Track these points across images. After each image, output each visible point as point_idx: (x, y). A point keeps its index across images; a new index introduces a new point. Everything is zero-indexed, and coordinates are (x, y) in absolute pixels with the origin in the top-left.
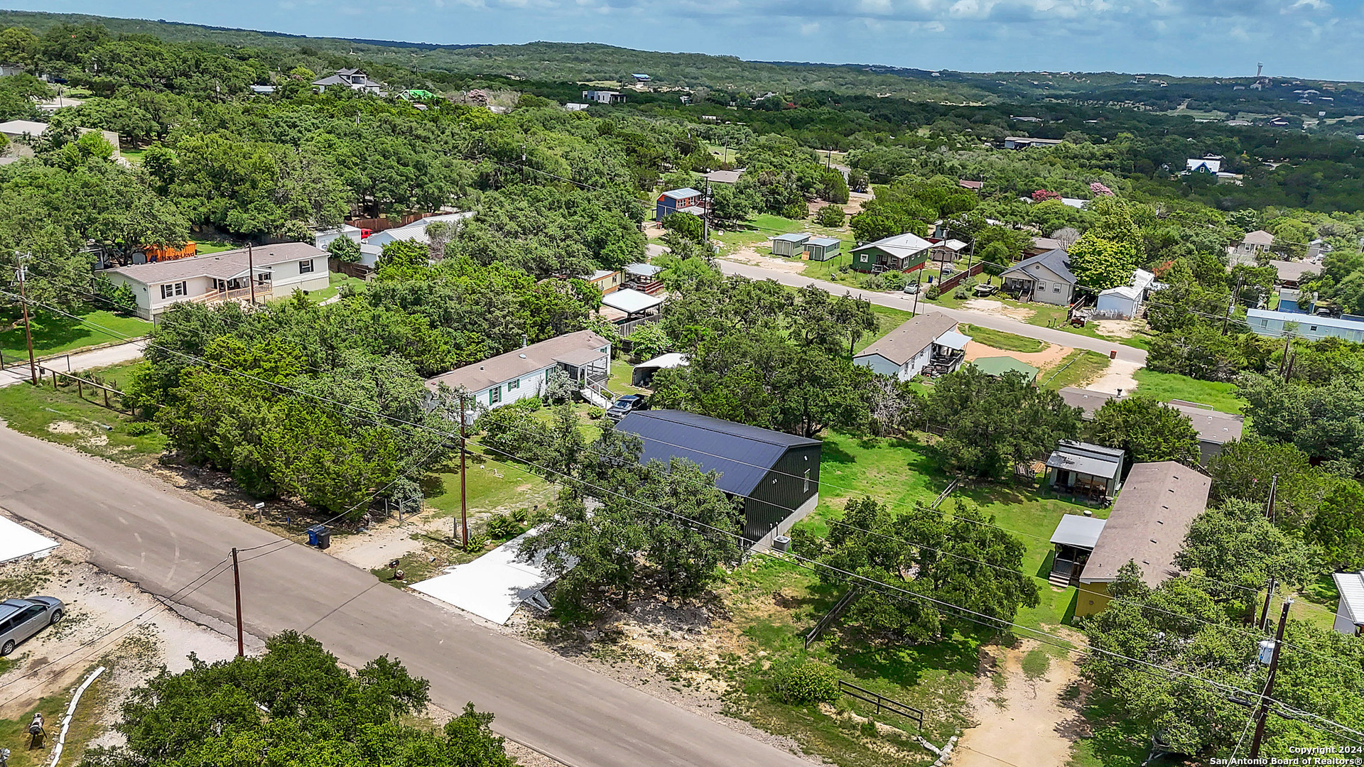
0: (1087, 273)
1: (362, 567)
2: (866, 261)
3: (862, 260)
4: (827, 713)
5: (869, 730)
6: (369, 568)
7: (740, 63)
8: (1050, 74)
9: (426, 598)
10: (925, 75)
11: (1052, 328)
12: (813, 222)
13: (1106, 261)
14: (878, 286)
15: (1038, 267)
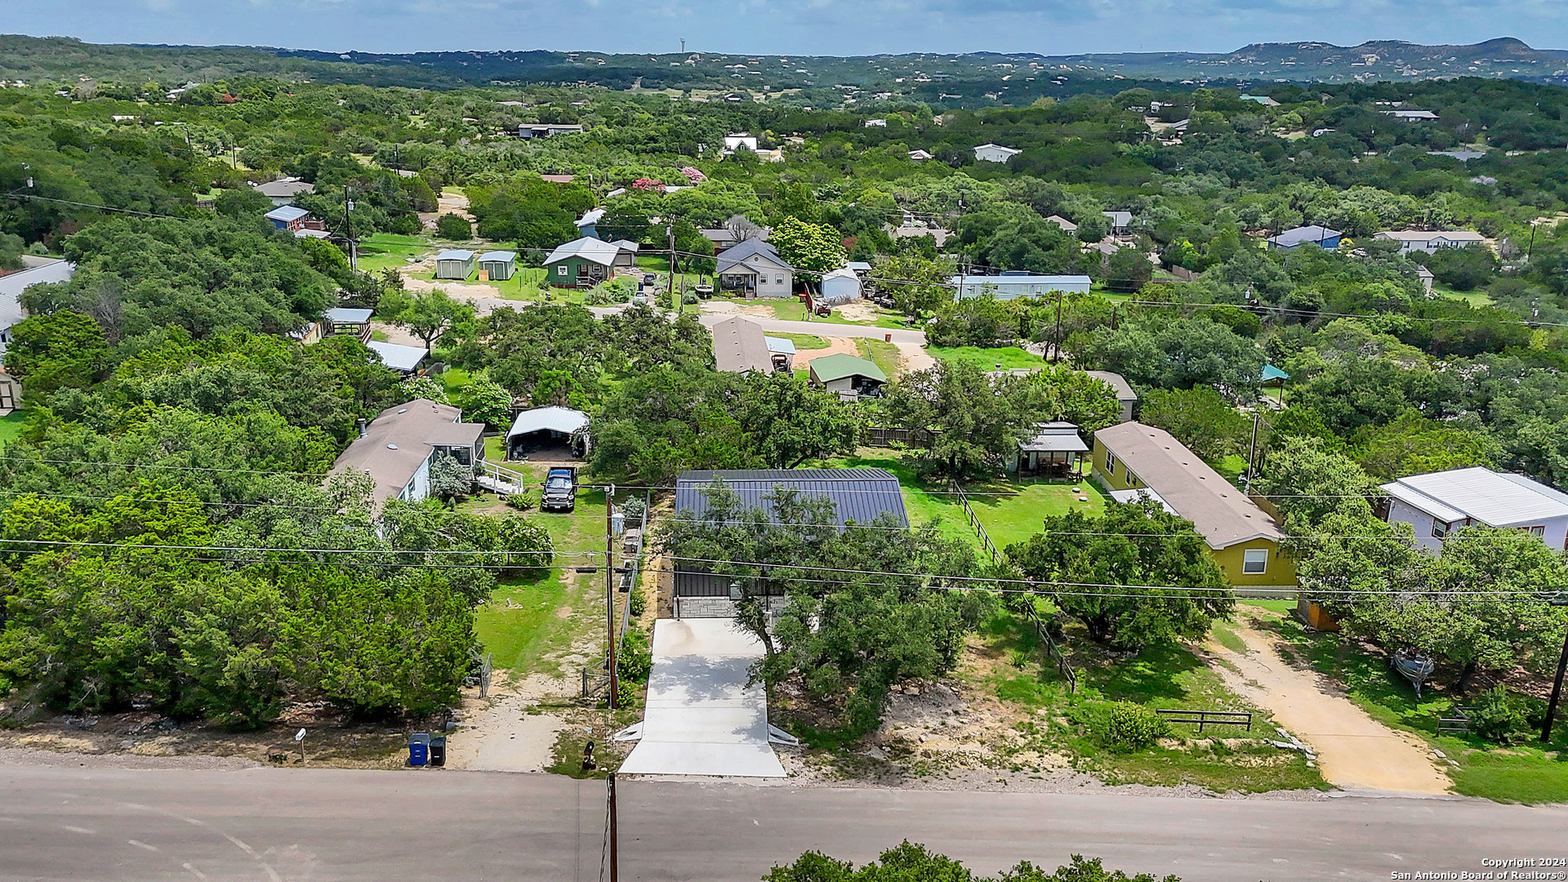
0: (804, 259)
1: (529, 771)
2: (566, 273)
3: (560, 273)
4: (1173, 748)
5: (1219, 749)
6: (539, 769)
7: (85, 47)
8: (478, 53)
9: (659, 778)
10: (335, 57)
11: (807, 321)
12: (434, 236)
13: (818, 244)
14: (605, 300)
15: (756, 259)
